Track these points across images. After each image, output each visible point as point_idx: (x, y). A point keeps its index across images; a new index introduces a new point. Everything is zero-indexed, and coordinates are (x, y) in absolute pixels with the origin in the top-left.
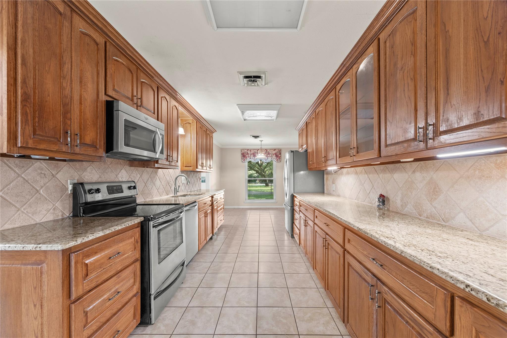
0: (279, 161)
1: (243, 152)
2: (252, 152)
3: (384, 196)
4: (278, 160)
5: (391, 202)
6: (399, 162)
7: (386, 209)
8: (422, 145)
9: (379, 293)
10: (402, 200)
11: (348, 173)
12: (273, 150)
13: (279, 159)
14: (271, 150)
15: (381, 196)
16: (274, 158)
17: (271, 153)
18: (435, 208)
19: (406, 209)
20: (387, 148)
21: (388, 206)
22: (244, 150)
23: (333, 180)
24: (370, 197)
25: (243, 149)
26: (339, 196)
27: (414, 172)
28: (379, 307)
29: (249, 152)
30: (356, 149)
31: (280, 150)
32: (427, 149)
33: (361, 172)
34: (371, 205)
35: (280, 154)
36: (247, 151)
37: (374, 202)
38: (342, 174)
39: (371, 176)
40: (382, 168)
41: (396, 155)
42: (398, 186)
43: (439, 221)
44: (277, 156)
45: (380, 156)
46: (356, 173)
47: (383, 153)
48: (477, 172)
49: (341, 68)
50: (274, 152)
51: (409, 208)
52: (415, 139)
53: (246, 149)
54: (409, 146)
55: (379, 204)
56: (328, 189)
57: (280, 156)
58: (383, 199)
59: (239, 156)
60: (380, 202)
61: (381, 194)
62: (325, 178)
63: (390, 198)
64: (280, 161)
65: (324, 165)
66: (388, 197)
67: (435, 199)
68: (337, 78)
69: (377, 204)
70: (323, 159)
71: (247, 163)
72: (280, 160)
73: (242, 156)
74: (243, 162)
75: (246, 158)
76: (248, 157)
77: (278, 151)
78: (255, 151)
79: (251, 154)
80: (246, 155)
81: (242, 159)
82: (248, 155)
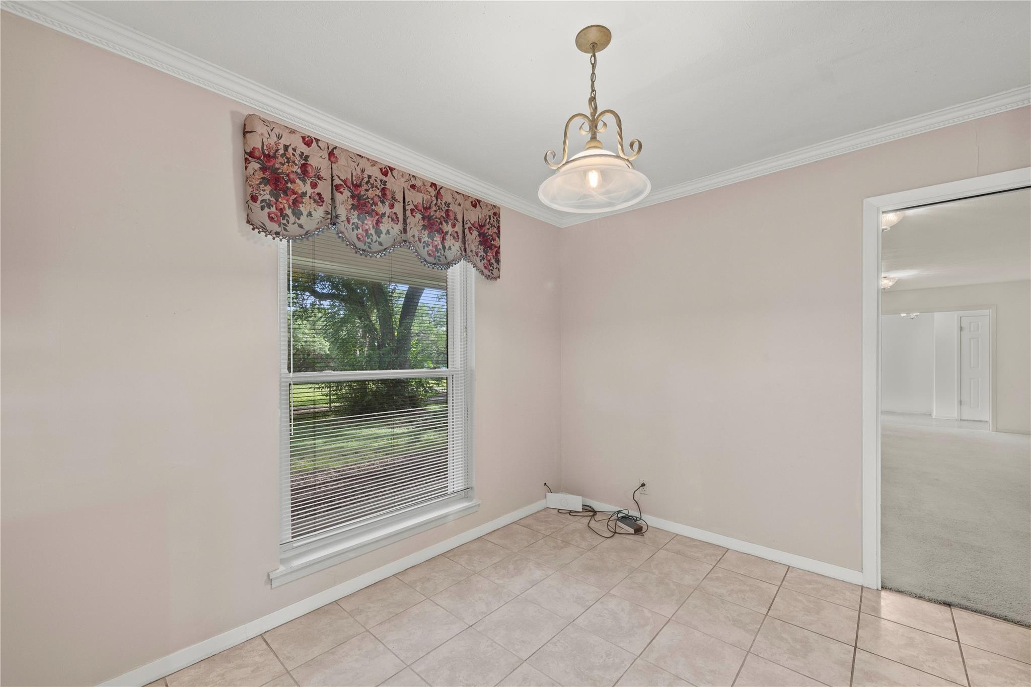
0: (496, 272)
1: (263, 138)
2: (345, 170)
12: (468, 203)
13: (492, 260)
14: (459, 198)
16: (474, 248)
17: (460, 218)
22: (278, 130)
25: (267, 122)
29: (318, 162)
31: (497, 211)
35: (497, 233)
44: (483, 239)
50: (473, 216)
53: (292, 133)
57: (495, 242)
59: (220, 165)
64: (499, 276)
72: (495, 265)
73: (250, 170)
74: (263, 229)
75: (295, 202)
76: (315, 201)
77: (490, 217)
78: (363, 171)
79: (337, 181)
80: (293, 182)
81: (254, 198)
82: (314, 186)
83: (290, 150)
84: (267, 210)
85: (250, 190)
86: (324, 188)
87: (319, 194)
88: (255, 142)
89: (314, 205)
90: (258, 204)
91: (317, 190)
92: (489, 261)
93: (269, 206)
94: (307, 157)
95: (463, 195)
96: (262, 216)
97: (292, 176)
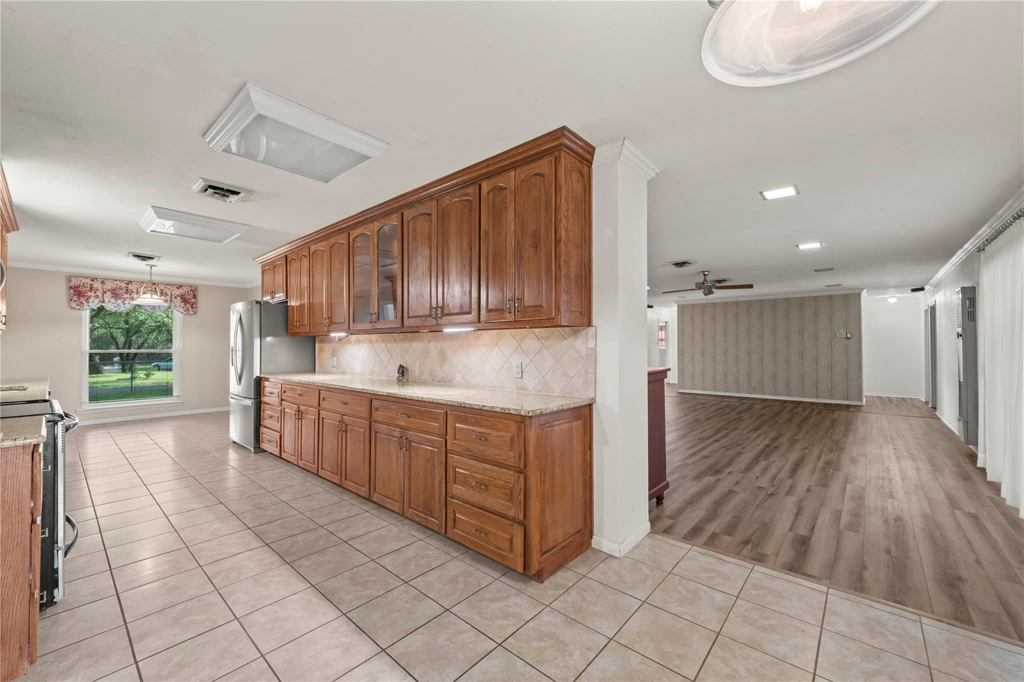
0: (191, 312)
1: (75, 282)
2: (109, 285)
3: (403, 367)
4: (188, 309)
5: (410, 372)
6: (419, 332)
7: (405, 380)
8: (434, 322)
9: (406, 439)
10: (420, 369)
11: (358, 342)
12: (175, 288)
13: (192, 308)
14: (169, 287)
15: (401, 366)
16: (178, 304)
17: (169, 294)
18: (443, 372)
19: (423, 377)
20: (409, 320)
21: (407, 378)
22: (80, 279)
23: (333, 351)
24: (388, 369)
25: (77, 277)
26: (343, 373)
27: (429, 341)
28: (406, 450)
29: (97, 285)
30: (377, 315)
31: (193, 288)
32: (438, 325)
33: (377, 341)
34: (389, 379)
35: (195, 296)
36: (92, 283)
37: (392, 375)
38: (349, 342)
39: (389, 345)
40: (401, 337)
41: (417, 327)
42: (416, 354)
43: (446, 383)
44: (185, 300)
45: (403, 326)
46: (371, 341)
47: (406, 323)
48: (466, 343)
49: (359, 216)
50: (178, 292)
51: (426, 376)
52: (430, 316)
53: (86, 278)
54: (426, 321)
55: (398, 375)
56: (323, 365)
57: (193, 300)
58: (402, 370)
59: (61, 292)
60: (400, 373)
61: (401, 365)
62: (316, 348)
63: (409, 368)
64: (195, 313)
65: (326, 330)
66: (407, 367)
67: (444, 365)
68: (351, 223)
69: (397, 375)
70: (326, 322)
71: (88, 311)
72: (194, 309)
73: (70, 292)
74: (74, 308)
75: (87, 299)
76: (95, 297)
77: (188, 292)
78: (117, 285)
79: (105, 290)
80: (87, 293)
81: (71, 300)
82: (95, 293)
83: (85, 284)
84: (75, 303)
85: (70, 297)
86: (100, 293)
87: (97, 295)
88: (72, 284)
89: (95, 299)
90: (73, 301)
91: (96, 294)
92: (187, 308)
93: (76, 301)
94: (92, 285)
95: (171, 285)
96: (74, 305)
97: (86, 291)
